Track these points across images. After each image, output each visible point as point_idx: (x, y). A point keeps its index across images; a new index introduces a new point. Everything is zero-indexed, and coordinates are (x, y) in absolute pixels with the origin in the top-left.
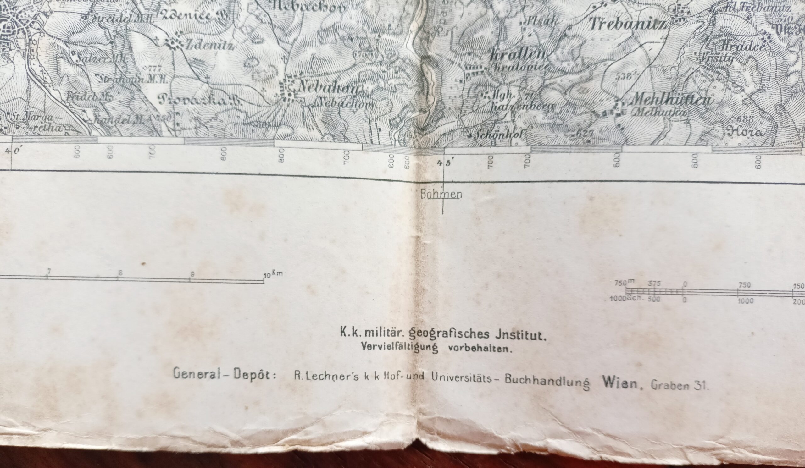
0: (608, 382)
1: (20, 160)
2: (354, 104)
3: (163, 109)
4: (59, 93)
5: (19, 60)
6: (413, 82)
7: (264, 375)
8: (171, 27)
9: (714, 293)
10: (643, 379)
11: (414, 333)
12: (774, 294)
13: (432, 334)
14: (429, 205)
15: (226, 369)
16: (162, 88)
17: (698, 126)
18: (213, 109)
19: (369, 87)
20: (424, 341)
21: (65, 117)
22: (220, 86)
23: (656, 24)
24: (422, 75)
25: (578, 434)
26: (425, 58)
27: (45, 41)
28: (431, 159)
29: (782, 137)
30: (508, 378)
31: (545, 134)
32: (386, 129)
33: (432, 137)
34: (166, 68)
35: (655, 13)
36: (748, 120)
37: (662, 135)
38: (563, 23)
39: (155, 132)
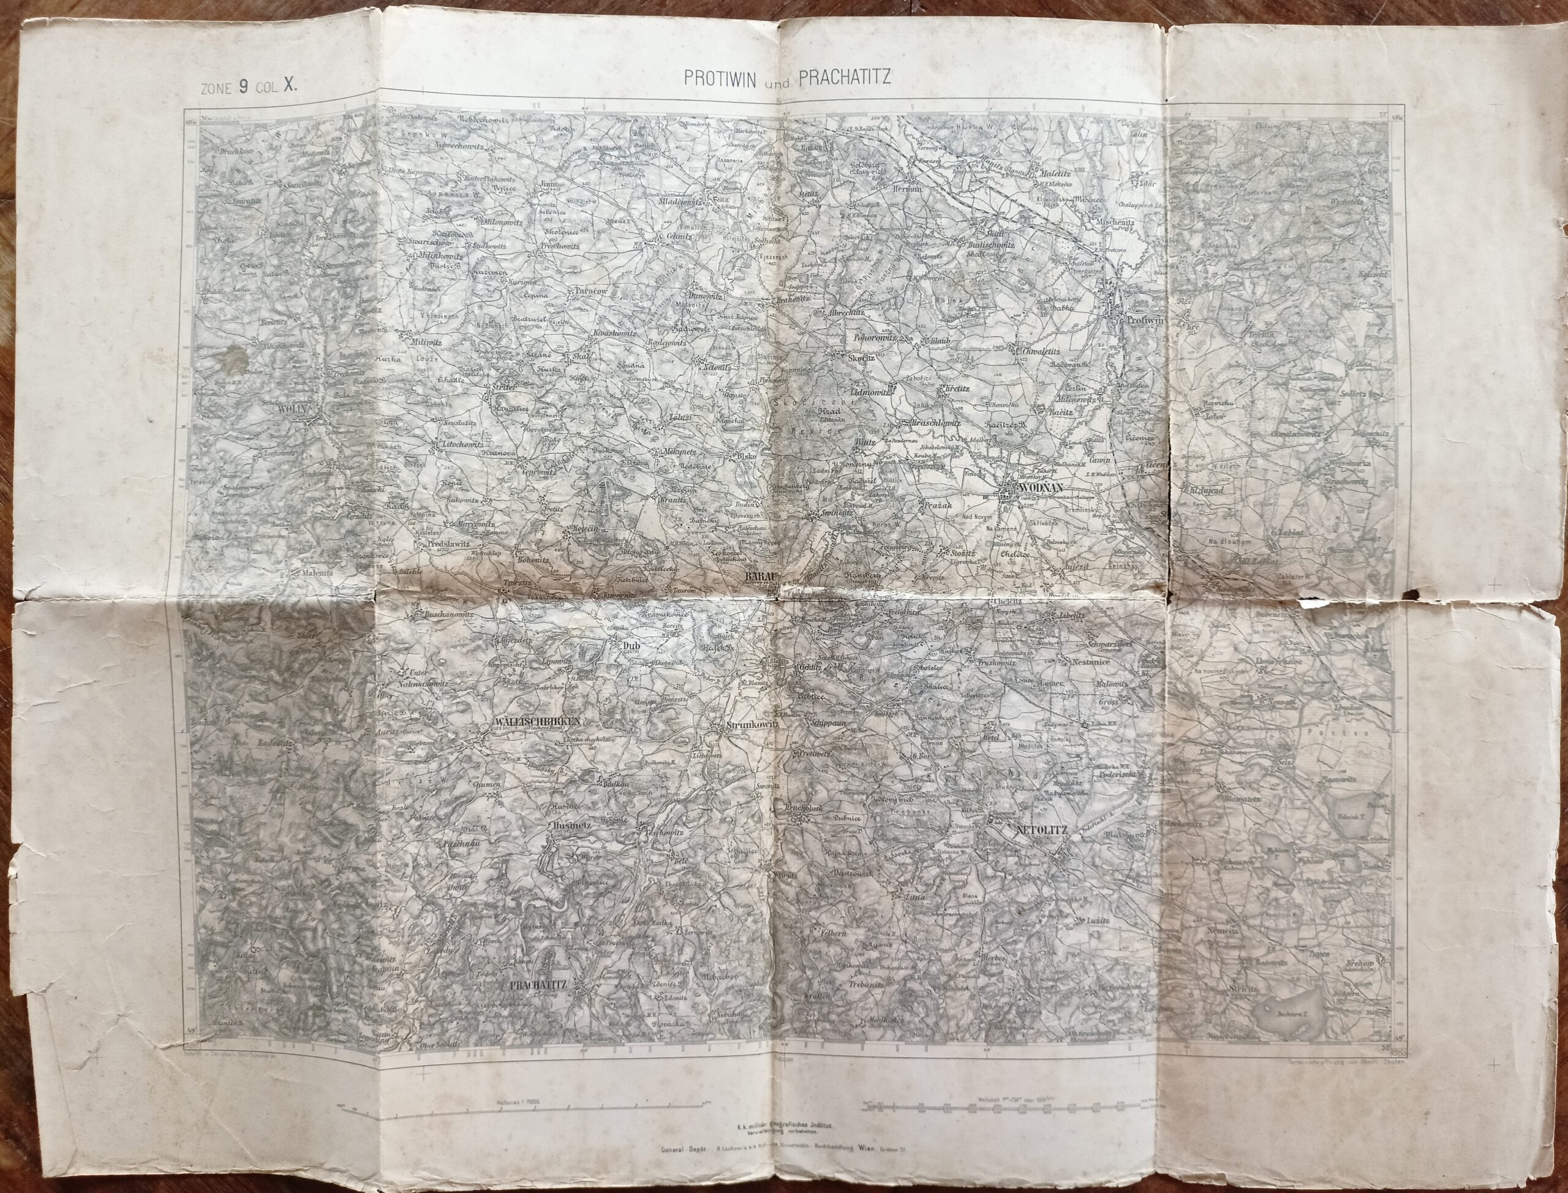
0: (861, 1148)
1: (588, 1055)
2: (742, 1021)
3: (655, 1029)
4: (606, 1023)
5: (586, 1008)
6: (769, 1006)
7: (703, 1149)
8: (657, 990)
9: (907, 1108)
10: (877, 1147)
11: (772, 1124)
12: (934, 1108)
13: (781, 1125)
14: (777, 1063)
15: (686, 1147)
16: (654, 1019)
17: (899, 1033)
18: (678, 1028)
19: (749, 1012)
20: (777, 1128)
21: (609, 1034)
22: (681, 1018)
23: (879, 985)
24: (774, 1002)
25: (849, 1172)
26: (775, 993)
27: (598, 999)
28: (778, 1042)
29: (937, 1037)
30: (817, 1146)
31: (831, 1035)
32: (757, 1029)
33: (779, 1031)
34: (656, 1010)
35: (879, 980)
36: (921, 1030)
37: (882, 1036)
38: (838, 983)
39: (652, 1040)
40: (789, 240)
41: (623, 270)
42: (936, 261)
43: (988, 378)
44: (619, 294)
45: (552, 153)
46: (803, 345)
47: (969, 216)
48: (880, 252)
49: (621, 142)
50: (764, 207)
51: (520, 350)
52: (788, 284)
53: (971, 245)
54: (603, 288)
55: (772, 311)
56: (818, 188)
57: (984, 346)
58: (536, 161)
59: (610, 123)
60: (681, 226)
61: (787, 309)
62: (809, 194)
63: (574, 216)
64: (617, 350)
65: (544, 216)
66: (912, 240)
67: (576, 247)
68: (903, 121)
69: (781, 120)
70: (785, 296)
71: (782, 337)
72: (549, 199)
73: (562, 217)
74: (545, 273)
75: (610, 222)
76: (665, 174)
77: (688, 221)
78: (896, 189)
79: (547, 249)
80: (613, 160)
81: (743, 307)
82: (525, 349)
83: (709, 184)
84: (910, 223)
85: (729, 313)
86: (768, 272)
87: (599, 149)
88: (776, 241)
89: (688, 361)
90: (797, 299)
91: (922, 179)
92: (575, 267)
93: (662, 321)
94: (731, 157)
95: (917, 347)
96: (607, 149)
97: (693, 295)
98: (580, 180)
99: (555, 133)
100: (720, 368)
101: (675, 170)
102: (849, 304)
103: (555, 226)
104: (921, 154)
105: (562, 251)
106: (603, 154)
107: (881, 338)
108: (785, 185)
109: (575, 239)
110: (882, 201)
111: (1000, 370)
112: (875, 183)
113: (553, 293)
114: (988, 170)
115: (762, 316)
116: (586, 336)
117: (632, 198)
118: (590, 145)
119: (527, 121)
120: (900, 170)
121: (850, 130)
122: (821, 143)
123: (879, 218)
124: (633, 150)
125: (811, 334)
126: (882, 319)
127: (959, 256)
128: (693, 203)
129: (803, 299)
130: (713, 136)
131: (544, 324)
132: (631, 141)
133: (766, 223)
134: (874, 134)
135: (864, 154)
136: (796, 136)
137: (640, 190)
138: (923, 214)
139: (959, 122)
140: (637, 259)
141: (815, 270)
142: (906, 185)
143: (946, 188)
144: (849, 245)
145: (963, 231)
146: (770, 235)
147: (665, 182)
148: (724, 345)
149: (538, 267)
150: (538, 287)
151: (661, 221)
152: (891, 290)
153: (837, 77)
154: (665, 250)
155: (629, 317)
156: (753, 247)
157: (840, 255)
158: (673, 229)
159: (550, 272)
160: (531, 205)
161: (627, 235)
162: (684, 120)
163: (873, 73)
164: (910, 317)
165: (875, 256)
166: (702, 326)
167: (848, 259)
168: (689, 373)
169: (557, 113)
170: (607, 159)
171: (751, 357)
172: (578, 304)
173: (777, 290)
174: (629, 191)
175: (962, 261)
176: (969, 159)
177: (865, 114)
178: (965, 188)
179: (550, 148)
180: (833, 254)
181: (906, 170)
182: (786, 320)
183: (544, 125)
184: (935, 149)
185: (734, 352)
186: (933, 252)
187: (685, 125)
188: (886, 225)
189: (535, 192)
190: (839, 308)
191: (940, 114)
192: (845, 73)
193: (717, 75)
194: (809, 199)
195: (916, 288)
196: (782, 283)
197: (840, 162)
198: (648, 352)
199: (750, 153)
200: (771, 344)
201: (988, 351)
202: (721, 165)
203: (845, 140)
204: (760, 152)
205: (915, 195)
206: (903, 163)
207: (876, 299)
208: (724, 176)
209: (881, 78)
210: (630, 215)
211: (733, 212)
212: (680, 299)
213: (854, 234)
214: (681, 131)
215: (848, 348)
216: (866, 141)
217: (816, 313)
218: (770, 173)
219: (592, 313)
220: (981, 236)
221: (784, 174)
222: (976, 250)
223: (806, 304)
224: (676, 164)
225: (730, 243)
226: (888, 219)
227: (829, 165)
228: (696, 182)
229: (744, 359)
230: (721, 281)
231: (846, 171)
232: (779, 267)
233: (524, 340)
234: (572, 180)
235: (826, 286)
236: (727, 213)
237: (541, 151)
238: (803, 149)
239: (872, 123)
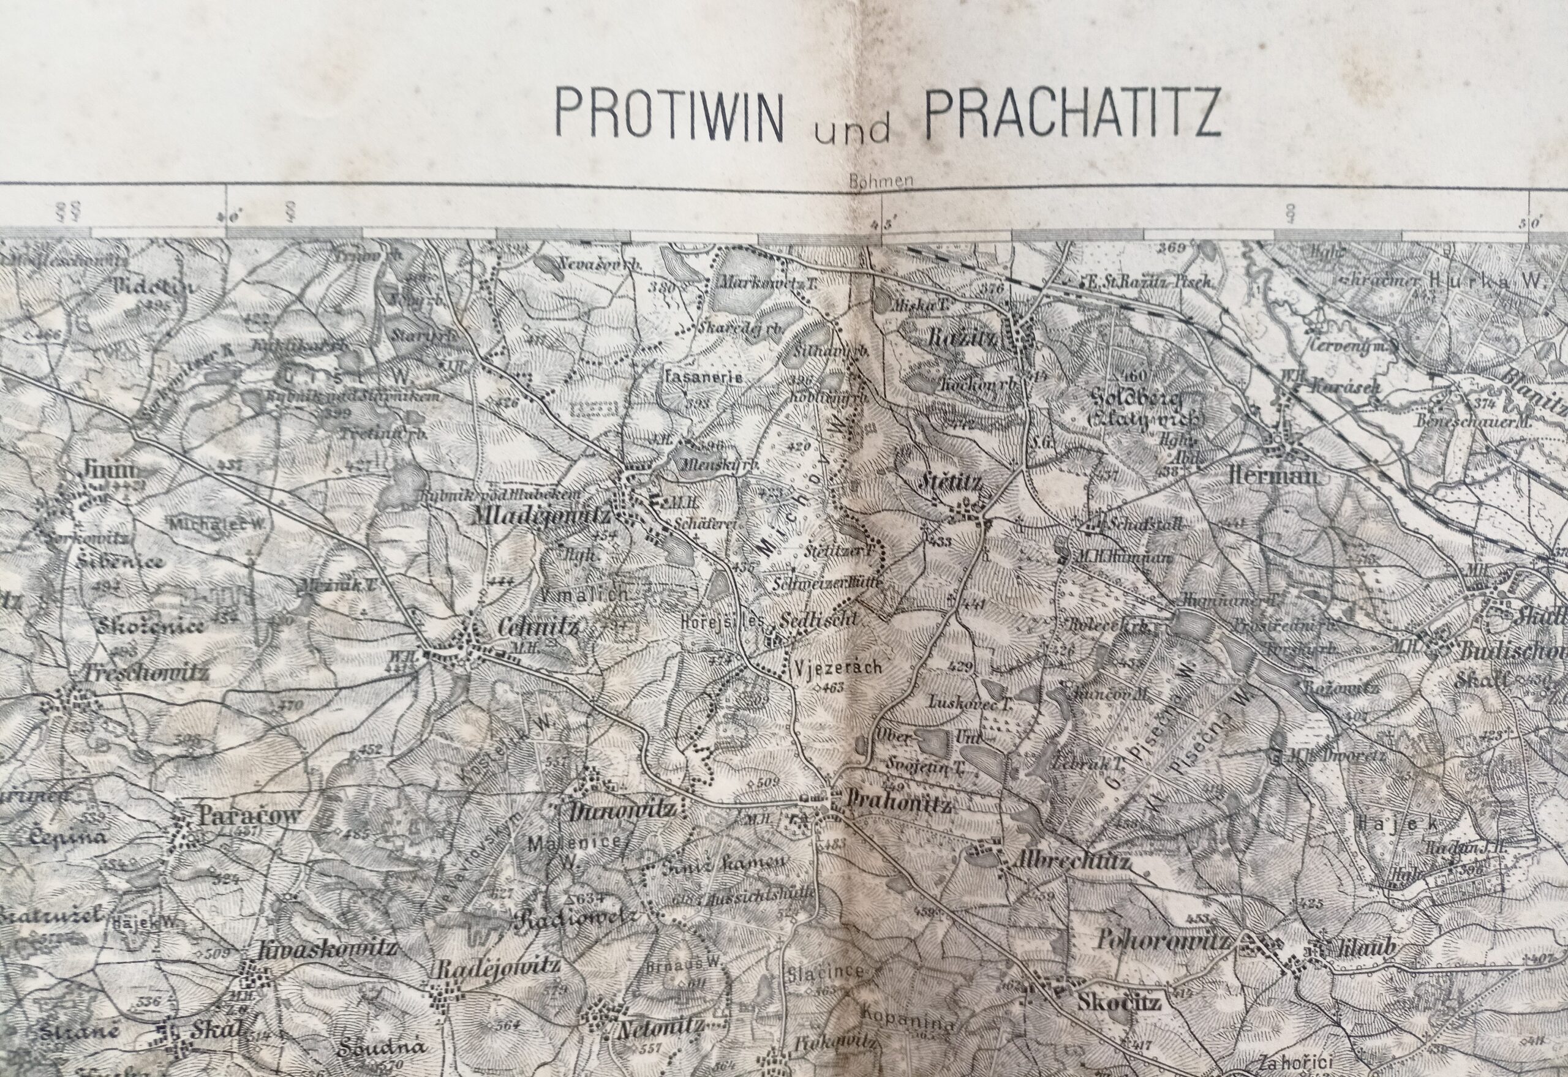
40: (887, 618)
41: (352, 744)
42: (1361, 702)
43: (1504, 1053)
44: (340, 823)
45: (119, 369)
46: (930, 948)
47: (1464, 561)
48: (1185, 673)
49: (348, 326)
50: (809, 516)
51: (17, 1018)
52: (883, 750)
53: (1470, 651)
54: (288, 803)
55: (832, 833)
56: (984, 464)
57: (1498, 957)
58: (67, 396)
59: (309, 266)
60: (545, 592)
61: (881, 826)
62: (953, 483)
63: (192, 574)
64: (335, 1003)
65: (94, 576)
66: (1282, 637)
67: (200, 672)
68: (1261, 259)
69: (863, 246)
70: (873, 788)
71: (863, 908)
72: (112, 519)
73: (153, 576)
74: (95, 763)
75: (310, 588)
76: (491, 427)
77: (567, 574)
78: (1236, 473)
79: (102, 685)
80: (321, 383)
81: (743, 832)
82: (35, 1013)
83: (636, 454)
84: (1280, 582)
85: (697, 853)
86: (822, 716)
87: (268, 348)
88: (845, 617)
89: (570, 1017)
90: (914, 804)
91: (1321, 444)
92: (195, 740)
93: (484, 900)
94: (705, 366)
95: (1294, 968)
96: (301, 347)
97: (581, 812)
98: (209, 454)
99: (129, 301)
100: (668, 1028)
101: (525, 411)
102: (1083, 833)
103: (129, 608)
104: (1317, 364)
105: (152, 688)
106: (287, 365)
107: (1183, 943)
108: (873, 447)
109: (194, 646)
110: (1190, 514)
111: (1539, 1026)
112: (1167, 455)
113: (125, 827)
114: (1526, 418)
115: (802, 852)
116: (231, 962)
117: (382, 506)
118: (242, 337)
119: (38, 264)
120: (1250, 414)
121: (1088, 284)
122: (995, 323)
123: (1179, 569)
124: (385, 351)
125: (958, 917)
126: (1187, 884)
127: (1431, 686)
128: (586, 518)
129: (931, 805)
130: (648, 302)
131: (93, 931)
132: (379, 319)
133: (814, 566)
134: (1167, 297)
135: (1133, 359)
136: (912, 296)
137: (410, 480)
138: (1322, 554)
139: (1437, 263)
140: (398, 706)
141: (971, 721)
142: (1270, 464)
143: (1396, 472)
144: (1084, 648)
145: (1444, 607)
146: (826, 602)
147: (494, 453)
148: (682, 955)
149: (75, 742)
150: (74, 810)
151: (476, 580)
152: (1216, 793)
153: (1048, 111)
154: (492, 671)
155: (373, 895)
156: (773, 642)
157: (1052, 679)
158: (519, 604)
159: (113, 759)
160: (52, 540)
161: (367, 629)
162: (552, 250)
163: (1165, 101)
164: (1277, 875)
165: (1166, 685)
166: (610, 905)
167: (1081, 693)
168: (570, 1055)
169: (136, 237)
170: (300, 379)
171: (767, 980)
172: (205, 860)
173: (848, 767)
174: (371, 486)
175: (1438, 701)
176: (1465, 382)
177: (1138, 235)
178: (1454, 472)
179: (112, 351)
180: (1034, 673)
181: (1269, 416)
182: (876, 861)
183: (93, 276)
184: (1363, 348)
185: (715, 973)
186: (1349, 674)
187: (556, 268)
188: (1203, 589)
189: (64, 495)
190: (1048, 846)
191: (1378, 239)
192: (1075, 100)
193: (661, 104)
194: (953, 498)
195: (1299, 787)
196: (865, 746)
197: (1054, 385)
198: (437, 1002)
199: (765, 351)
200: (828, 931)
201: (1507, 971)
202: (673, 395)
203: (1072, 315)
204: (797, 346)
205: (1297, 493)
206: (1261, 391)
207: (1172, 819)
208: (683, 427)
209: (1191, 117)
210: (374, 561)
211: (711, 538)
212: (538, 828)
213: (1098, 613)
214: (543, 286)
215: (1078, 970)
216: (1140, 321)
217: (975, 853)
218: (827, 412)
219: (253, 889)
220: (1500, 624)
221: (870, 413)
222: (1482, 668)
223: (940, 822)
224: (529, 392)
225: (700, 635)
226: (1210, 570)
227: (1017, 394)
228: (594, 448)
229: (746, 992)
230: (674, 757)
231: (1074, 415)
232: (854, 696)
233: (29, 985)
234: (183, 455)
235: (1009, 772)
236: (693, 544)
237: (83, 360)
238: (935, 340)
239: (1160, 264)
